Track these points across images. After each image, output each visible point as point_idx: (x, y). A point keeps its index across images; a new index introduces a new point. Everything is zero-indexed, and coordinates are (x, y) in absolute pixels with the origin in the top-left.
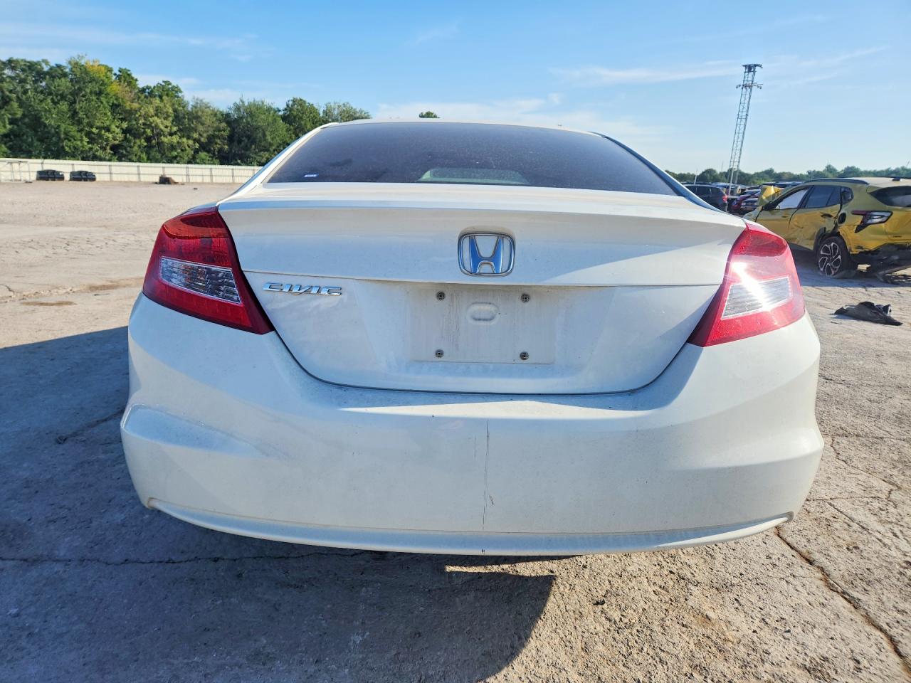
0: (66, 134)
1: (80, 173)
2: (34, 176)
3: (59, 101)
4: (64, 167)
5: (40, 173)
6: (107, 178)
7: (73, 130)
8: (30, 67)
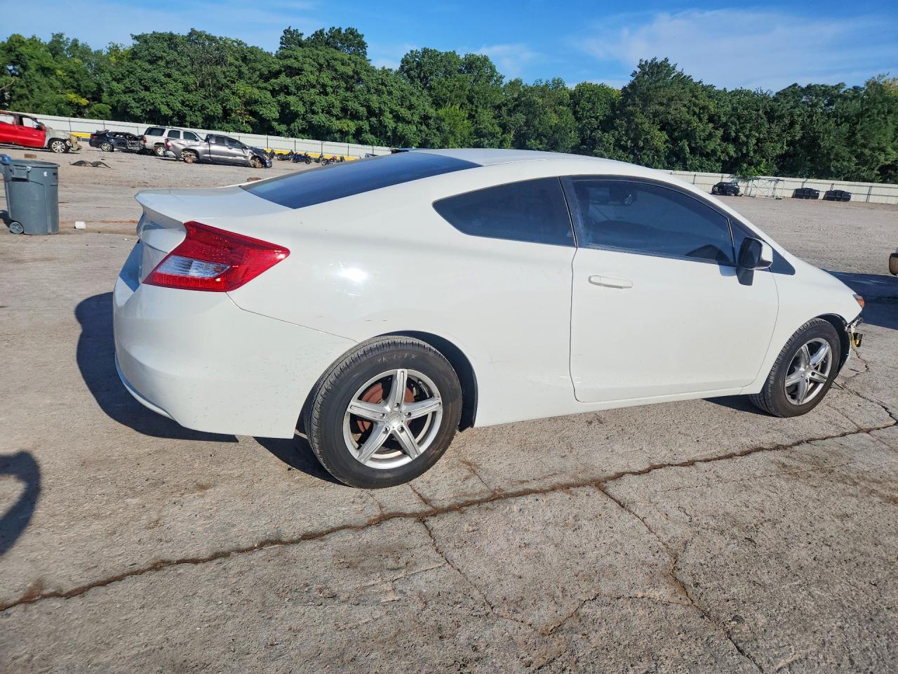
0: (837, 154)
1: (836, 192)
2: (791, 194)
3: (842, 123)
4: (822, 186)
5: (797, 191)
6: (863, 199)
7: (845, 152)
8: (824, 92)
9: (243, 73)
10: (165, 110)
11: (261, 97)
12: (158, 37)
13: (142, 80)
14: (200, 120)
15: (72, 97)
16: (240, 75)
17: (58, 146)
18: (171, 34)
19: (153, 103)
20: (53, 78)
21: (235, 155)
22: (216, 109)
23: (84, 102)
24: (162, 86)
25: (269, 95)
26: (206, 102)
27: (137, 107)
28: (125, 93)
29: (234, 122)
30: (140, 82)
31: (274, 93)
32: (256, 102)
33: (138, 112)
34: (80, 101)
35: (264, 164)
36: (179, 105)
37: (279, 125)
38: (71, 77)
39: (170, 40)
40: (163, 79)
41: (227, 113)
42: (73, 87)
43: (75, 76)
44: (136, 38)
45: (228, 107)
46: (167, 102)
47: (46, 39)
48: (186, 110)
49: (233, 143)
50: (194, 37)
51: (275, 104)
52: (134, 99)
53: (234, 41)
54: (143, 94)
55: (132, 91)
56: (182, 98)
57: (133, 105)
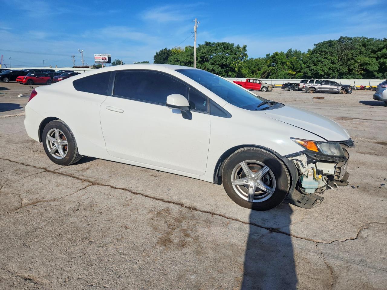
9: (362, 52)
10: (321, 73)
11: (369, 61)
12: (325, 43)
13: (314, 61)
14: (337, 75)
15: (290, 71)
16: (361, 53)
17: (264, 89)
18: (331, 41)
19: (317, 70)
20: (285, 65)
21: (333, 89)
22: (345, 69)
23: (294, 73)
24: (322, 63)
25: (374, 60)
26: (341, 67)
27: (310, 73)
28: (306, 67)
29: (354, 74)
30: (313, 63)
31: (377, 59)
32: (367, 64)
33: (310, 75)
34: (293, 73)
35: (347, 92)
36: (327, 70)
37: (378, 73)
38: (291, 64)
39: (330, 44)
40: (323, 60)
41: (350, 71)
42: (291, 68)
43: (293, 64)
44: (316, 45)
45: (351, 68)
46: (323, 69)
47: (285, 52)
48: (330, 71)
49: (333, 83)
50: (341, 40)
51: (377, 64)
52: (309, 70)
53: (361, 38)
54: (314, 67)
55: (309, 67)
56: (330, 67)
57: (308, 72)
